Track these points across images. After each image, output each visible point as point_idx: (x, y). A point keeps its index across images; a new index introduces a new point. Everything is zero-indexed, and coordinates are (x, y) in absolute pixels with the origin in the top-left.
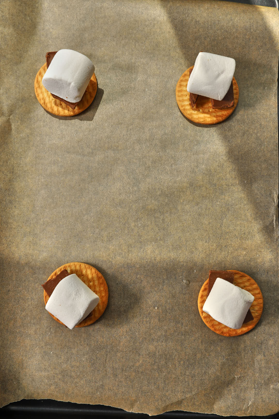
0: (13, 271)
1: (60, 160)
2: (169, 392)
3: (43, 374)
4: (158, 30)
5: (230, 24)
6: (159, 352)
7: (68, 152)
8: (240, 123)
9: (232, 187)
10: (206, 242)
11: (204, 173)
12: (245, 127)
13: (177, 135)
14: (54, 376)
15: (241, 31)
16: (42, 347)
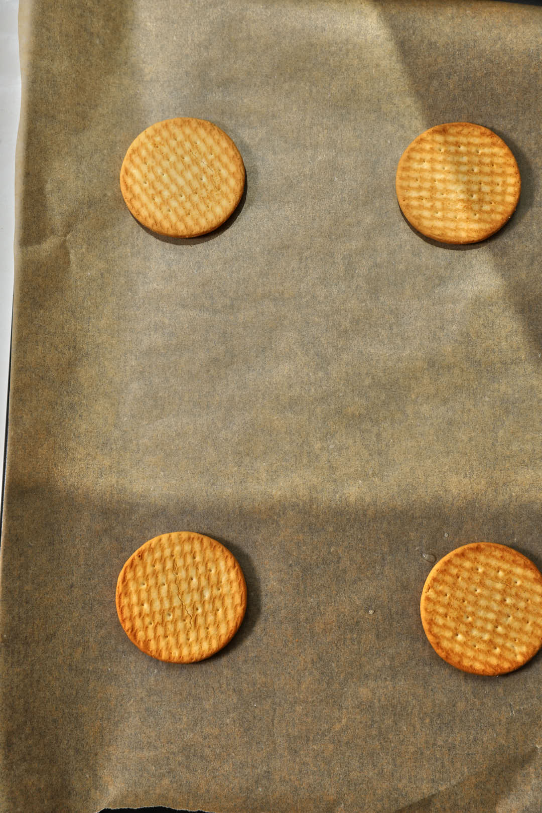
0: (78, 547)
1: (167, 321)
2: (404, 781)
3: (146, 753)
4: (356, 62)
5: (498, 46)
6: (380, 701)
7: (184, 307)
8: (523, 239)
9: (513, 366)
10: (466, 476)
11: (456, 341)
12: (534, 247)
13: (400, 268)
14: (168, 759)
15: (520, 59)
16: (142, 699)
